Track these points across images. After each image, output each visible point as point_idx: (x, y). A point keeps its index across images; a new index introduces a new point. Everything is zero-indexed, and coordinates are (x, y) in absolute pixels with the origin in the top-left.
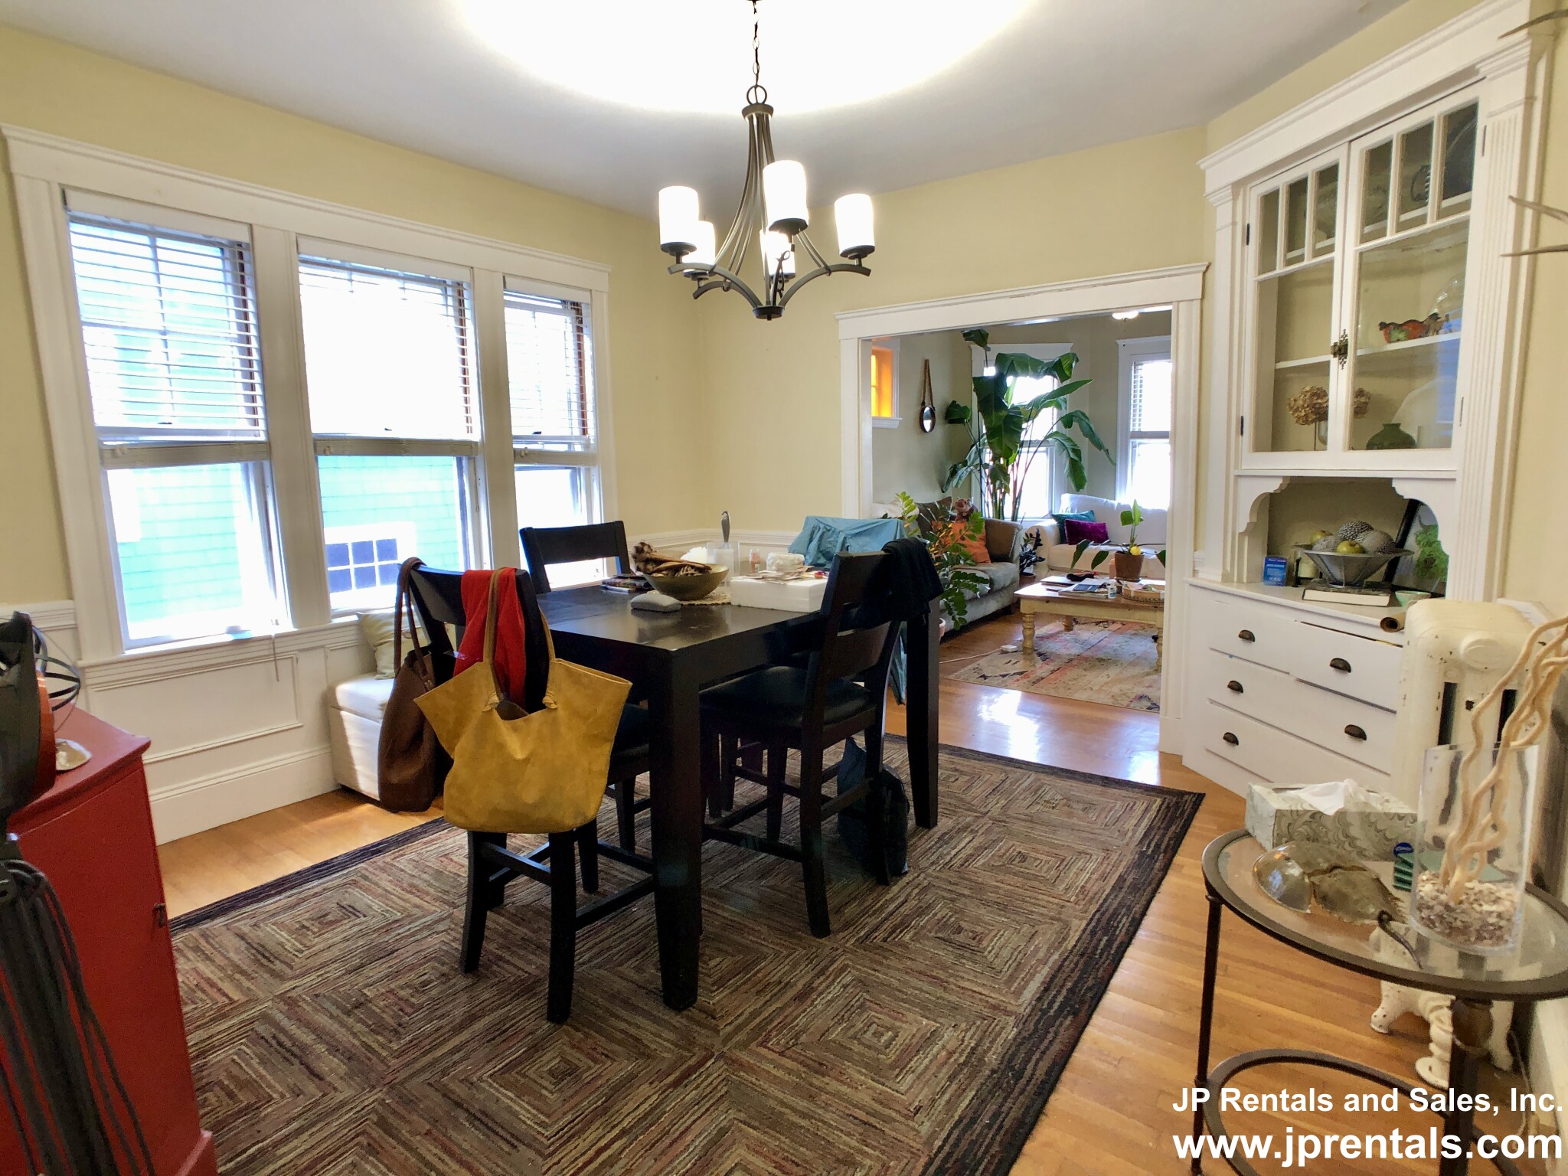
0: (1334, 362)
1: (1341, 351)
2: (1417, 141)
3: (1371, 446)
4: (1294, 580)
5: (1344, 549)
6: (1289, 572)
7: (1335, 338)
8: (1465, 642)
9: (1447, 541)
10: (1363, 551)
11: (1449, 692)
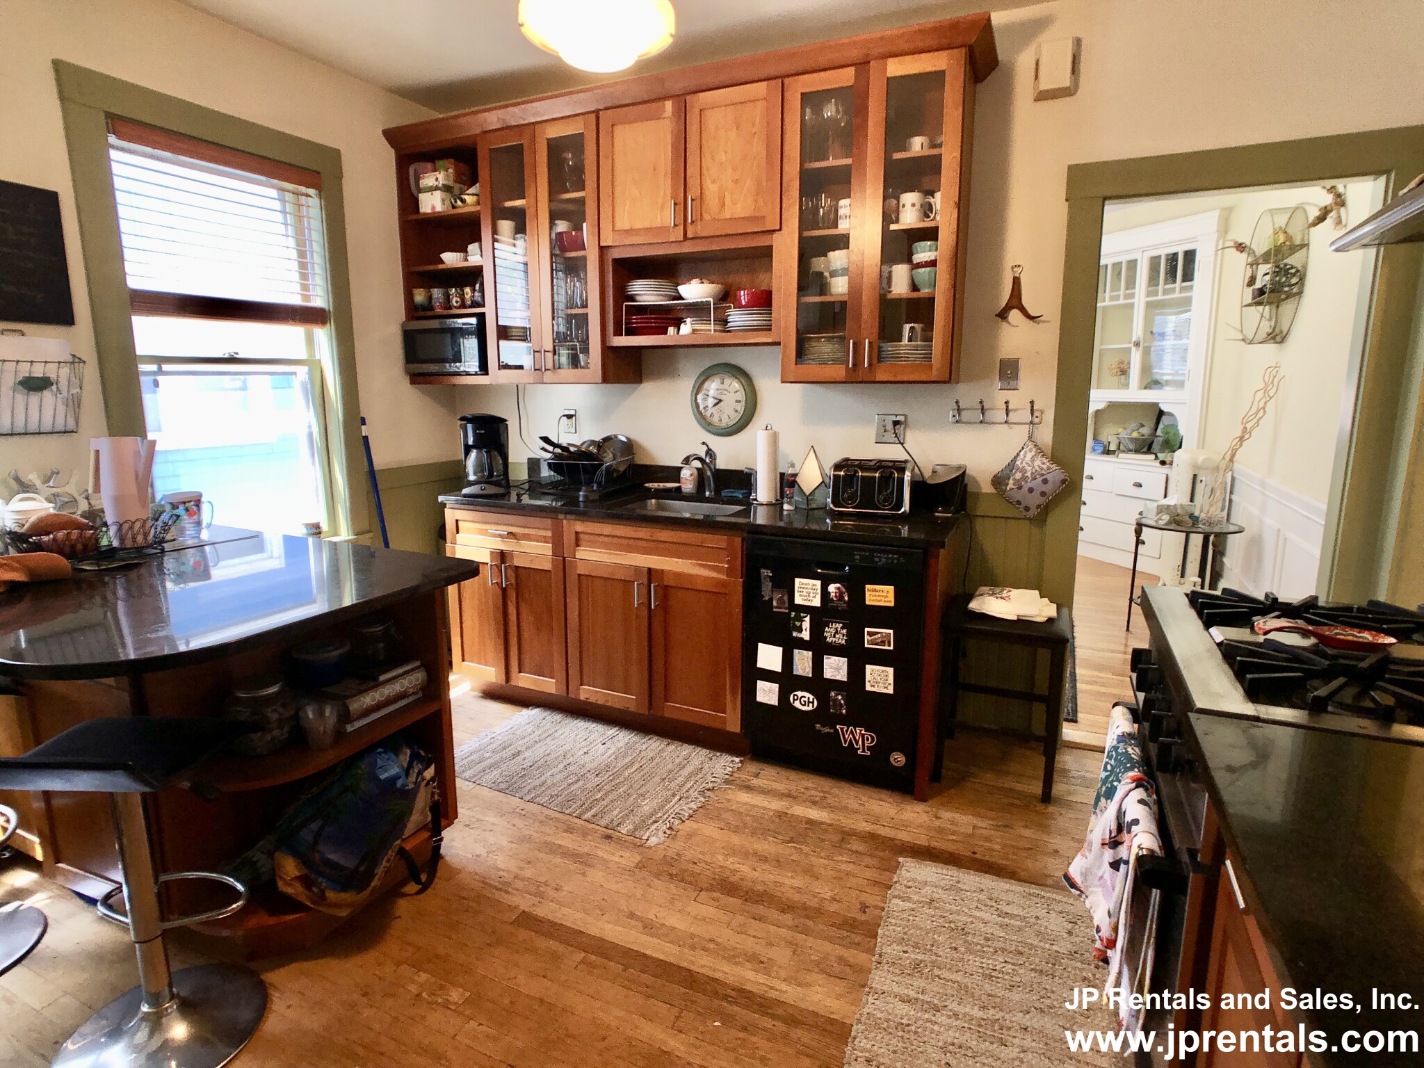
0: (1134, 349)
1: (1137, 344)
2: (1173, 258)
3: (1145, 388)
4: (1107, 452)
5: (1135, 435)
6: (1105, 447)
7: (1134, 339)
8: (1200, 460)
9: (1182, 430)
10: (1143, 436)
11: (1195, 476)
